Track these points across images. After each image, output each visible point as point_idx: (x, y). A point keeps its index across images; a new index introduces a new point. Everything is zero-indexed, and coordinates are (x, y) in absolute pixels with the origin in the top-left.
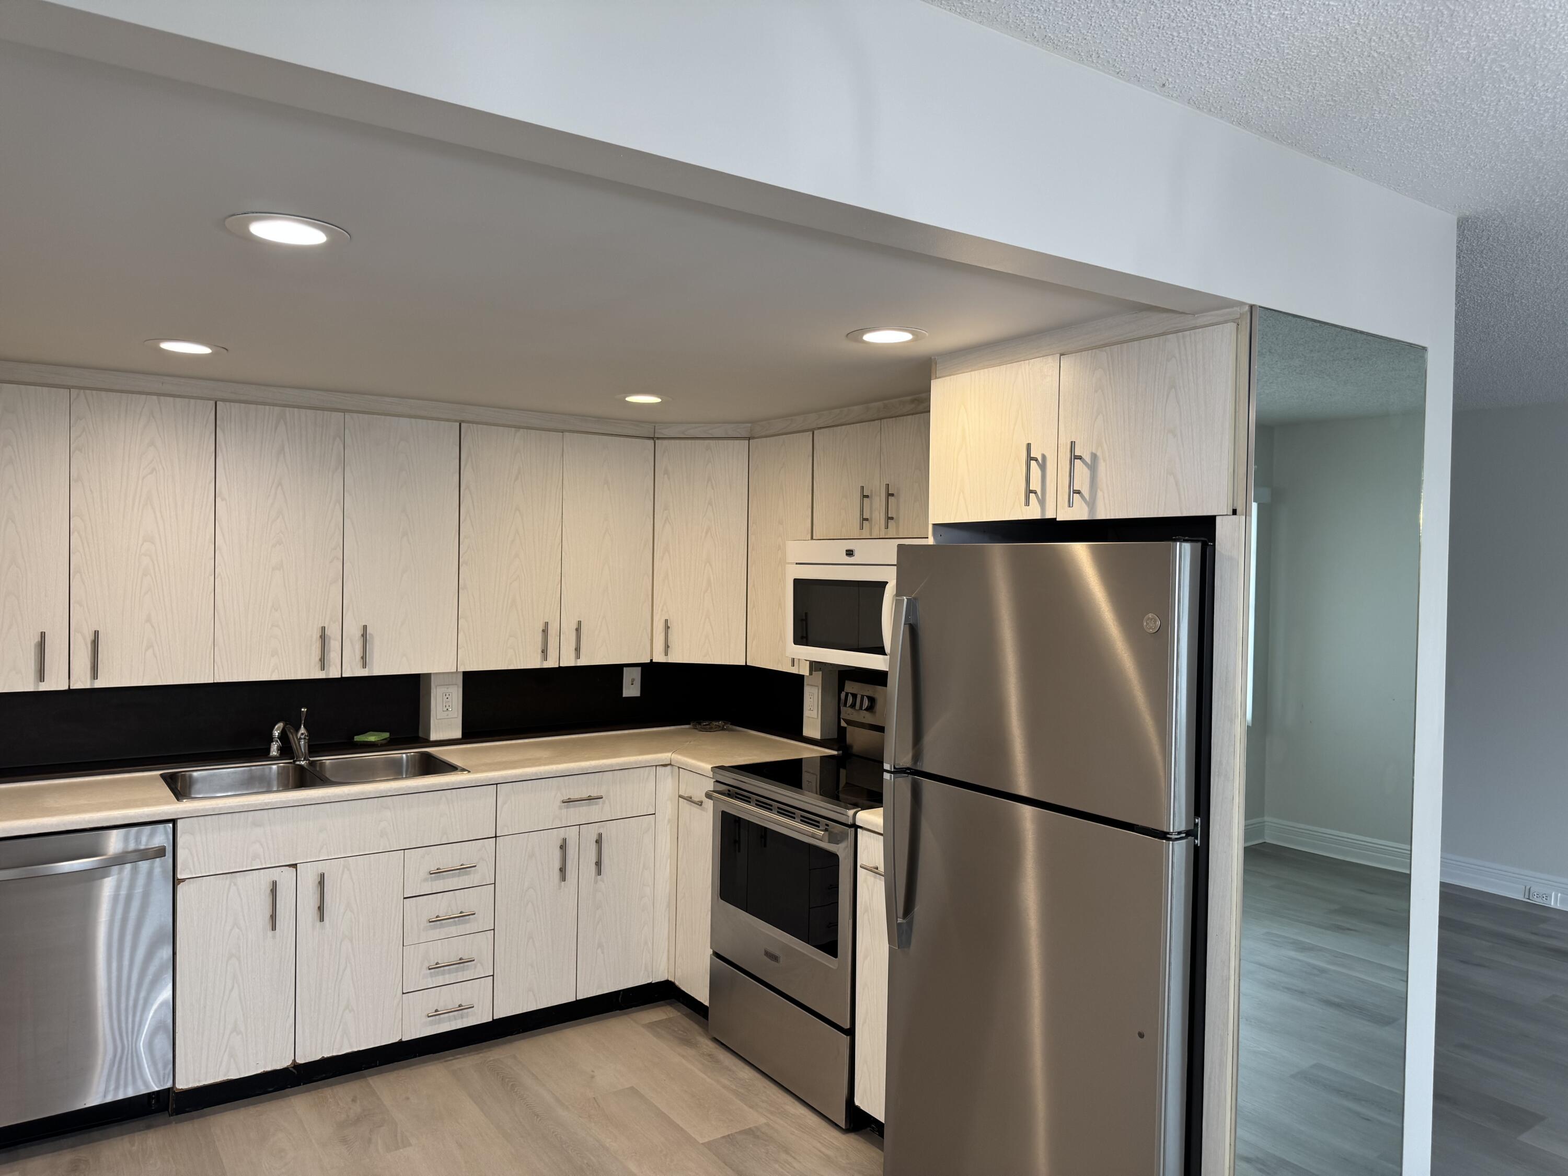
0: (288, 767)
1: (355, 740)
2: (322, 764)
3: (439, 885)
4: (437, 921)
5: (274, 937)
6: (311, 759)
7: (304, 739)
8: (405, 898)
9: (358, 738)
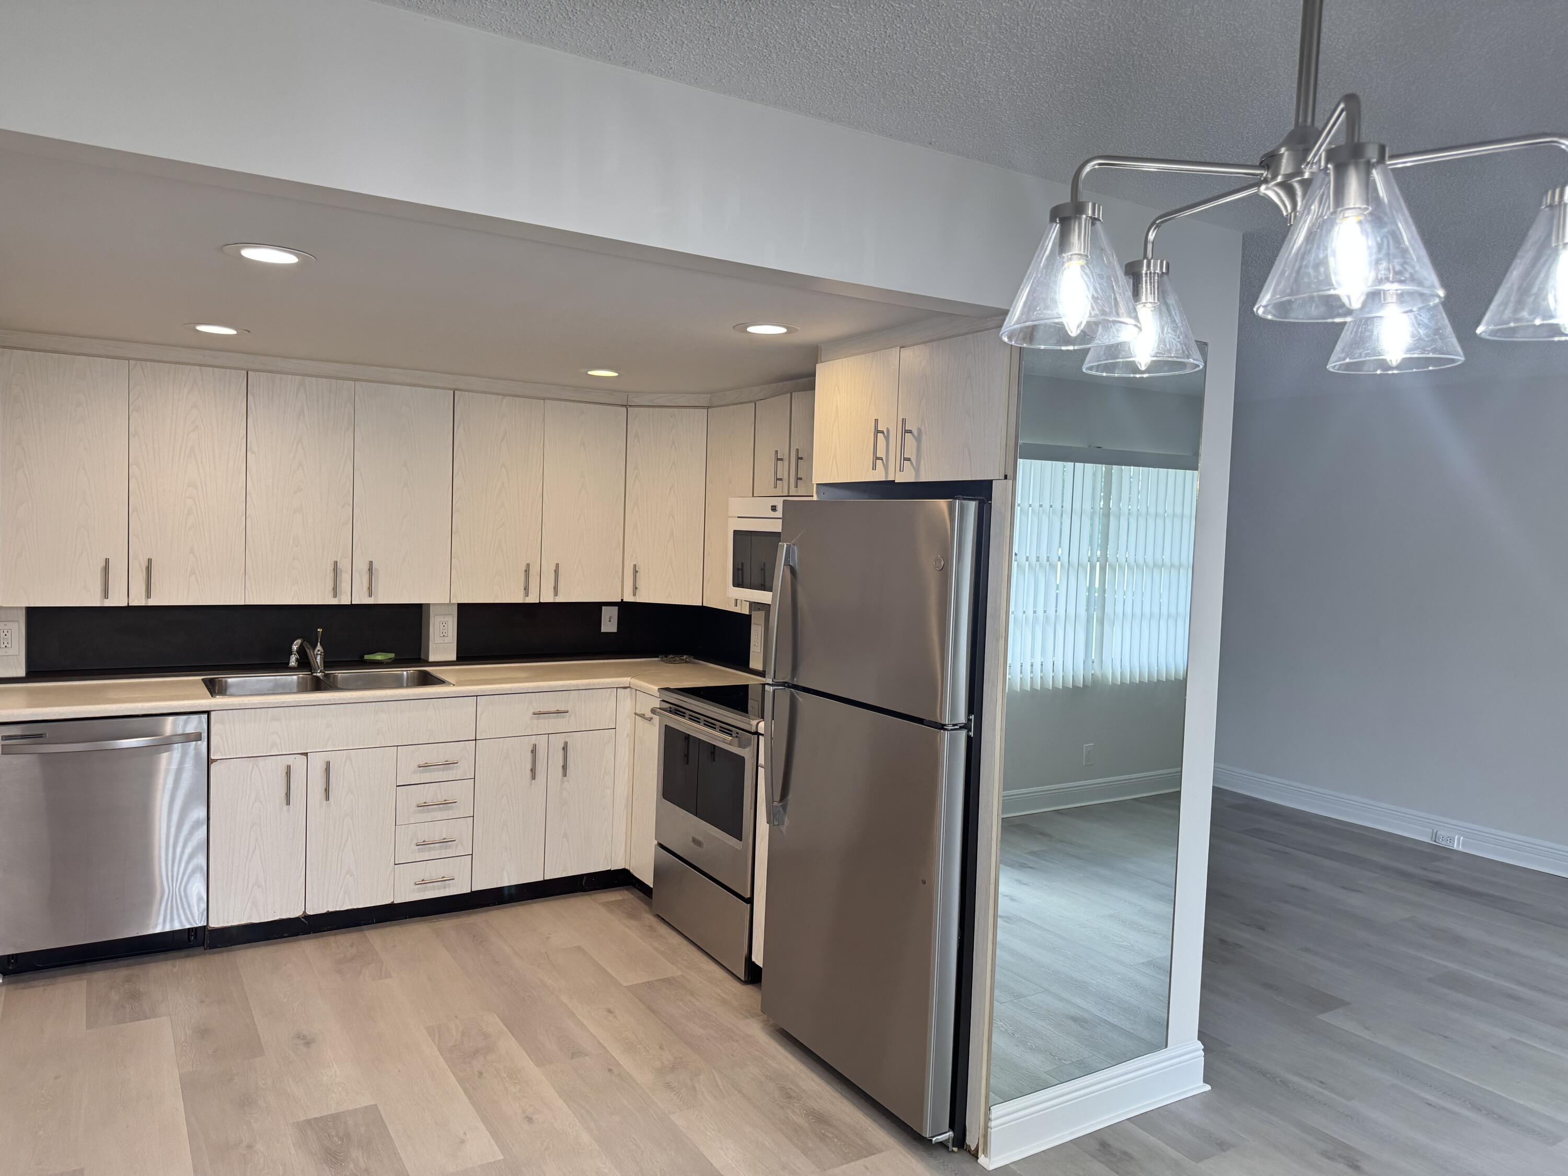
0: (307, 677)
1: (365, 658)
2: (335, 677)
3: (426, 777)
4: (423, 806)
5: (288, 810)
6: (326, 672)
7: (320, 654)
8: (397, 786)
9: (367, 657)
